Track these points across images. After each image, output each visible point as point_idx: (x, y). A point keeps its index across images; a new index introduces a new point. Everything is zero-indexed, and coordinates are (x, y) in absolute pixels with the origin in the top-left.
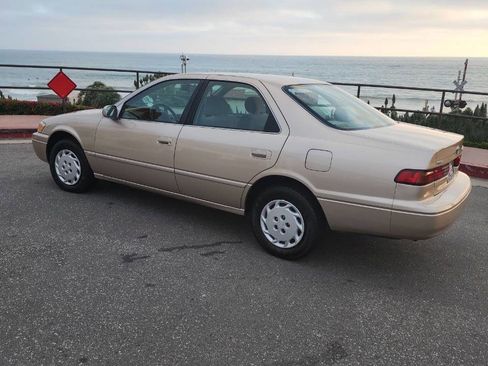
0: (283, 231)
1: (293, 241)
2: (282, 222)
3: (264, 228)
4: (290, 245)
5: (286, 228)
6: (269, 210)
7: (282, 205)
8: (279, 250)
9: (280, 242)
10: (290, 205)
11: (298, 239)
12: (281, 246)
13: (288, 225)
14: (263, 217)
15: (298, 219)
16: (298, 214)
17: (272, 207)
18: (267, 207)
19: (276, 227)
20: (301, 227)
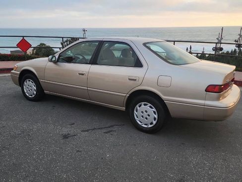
0: (146, 118)
1: (151, 124)
2: (146, 114)
3: (136, 118)
4: (150, 126)
5: (148, 117)
6: (138, 108)
7: (145, 105)
8: (145, 129)
9: (145, 124)
10: (150, 105)
11: (154, 122)
12: (146, 126)
13: (149, 115)
14: (135, 111)
15: (154, 112)
16: (154, 110)
17: (140, 106)
18: (137, 106)
19: (142, 116)
20: (156, 116)
